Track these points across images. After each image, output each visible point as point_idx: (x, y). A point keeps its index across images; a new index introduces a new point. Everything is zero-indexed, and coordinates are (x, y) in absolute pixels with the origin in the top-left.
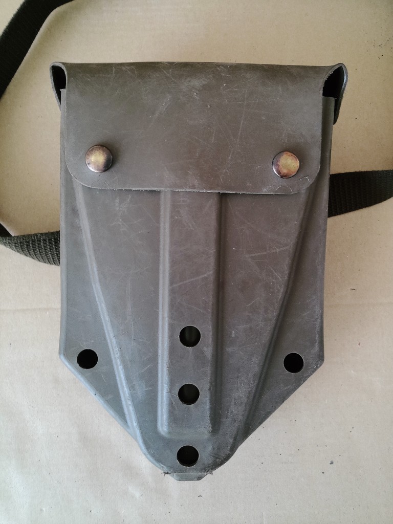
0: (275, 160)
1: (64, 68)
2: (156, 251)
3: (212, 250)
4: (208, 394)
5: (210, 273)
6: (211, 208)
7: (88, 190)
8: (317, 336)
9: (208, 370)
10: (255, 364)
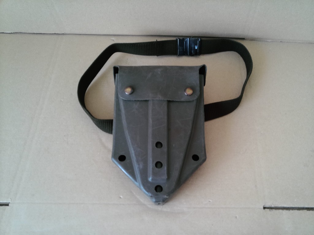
0: (185, 91)
1: (119, 67)
2: (147, 119)
3: (166, 117)
4: (166, 165)
5: (165, 125)
6: (165, 105)
7: (124, 101)
8: (203, 149)
9: (166, 156)
10: (182, 155)
